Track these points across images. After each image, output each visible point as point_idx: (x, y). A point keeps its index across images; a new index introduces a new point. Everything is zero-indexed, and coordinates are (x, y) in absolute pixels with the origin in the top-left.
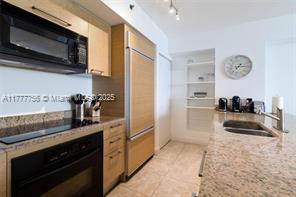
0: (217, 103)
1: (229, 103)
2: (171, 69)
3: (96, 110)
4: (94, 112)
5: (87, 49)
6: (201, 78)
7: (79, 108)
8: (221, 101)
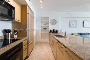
0: (50, 31)
1: (52, 31)
2: (37, 21)
3: (16, 35)
4: (15, 36)
5: (14, 12)
6: (45, 24)
7: (8, 35)
8: (51, 30)
